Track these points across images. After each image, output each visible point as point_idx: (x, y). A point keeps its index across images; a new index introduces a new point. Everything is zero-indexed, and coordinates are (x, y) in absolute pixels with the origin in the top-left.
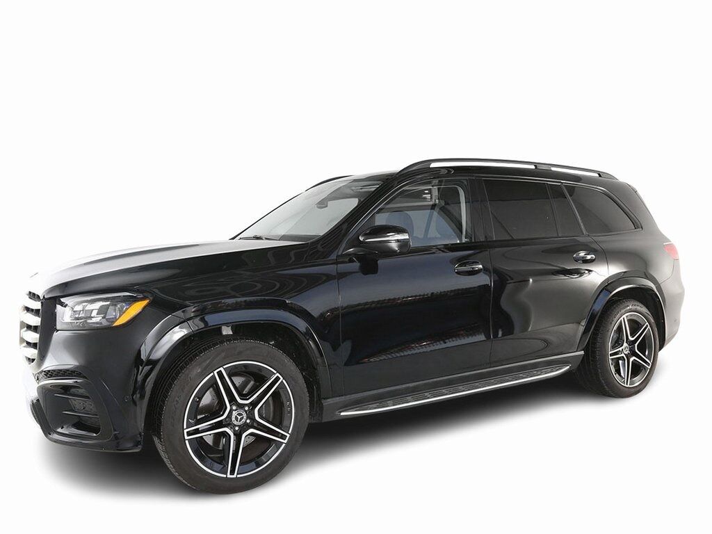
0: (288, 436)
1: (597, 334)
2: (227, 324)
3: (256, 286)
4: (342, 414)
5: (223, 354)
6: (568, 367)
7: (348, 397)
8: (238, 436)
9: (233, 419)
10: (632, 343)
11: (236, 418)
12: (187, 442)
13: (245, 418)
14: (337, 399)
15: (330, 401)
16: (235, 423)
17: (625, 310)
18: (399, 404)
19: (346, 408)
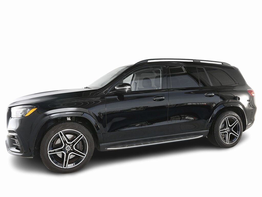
0: (86, 155)
1: (215, 124)
2: (68, 117)
3: (75, 104)
4: (108, 149)
5: (62, 127)
6: (203, 136)
7: (110, 143)
8: (67, 155)
9: (66, 148)
10: (231, 128)
11: (67, 149)
12: (49, 155)
13: (70, 148)
14: (106, 144)
15: (103, 144)
16: (67, 150)
17: (227, 115)
18: (130, 146)
19: (109, 147)
